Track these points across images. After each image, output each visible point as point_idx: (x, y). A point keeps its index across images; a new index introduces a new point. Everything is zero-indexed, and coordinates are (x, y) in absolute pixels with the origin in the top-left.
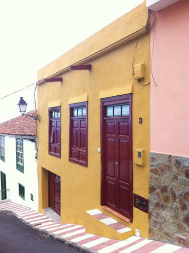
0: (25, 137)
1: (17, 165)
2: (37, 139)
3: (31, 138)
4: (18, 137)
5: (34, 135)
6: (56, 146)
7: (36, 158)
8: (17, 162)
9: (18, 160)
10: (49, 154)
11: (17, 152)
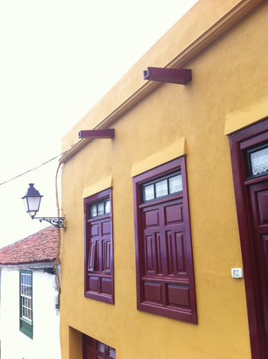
0: (36, 266)
1: (21, 321)
2: (59, 267)
3: (48, 266)
4: (24, 267)
5: (54, 259)
6: (101, 278)
7: (58, 306)
8: (21, 316)
9: (22, 312)
10: (86, 296)
11: (21, 297)
